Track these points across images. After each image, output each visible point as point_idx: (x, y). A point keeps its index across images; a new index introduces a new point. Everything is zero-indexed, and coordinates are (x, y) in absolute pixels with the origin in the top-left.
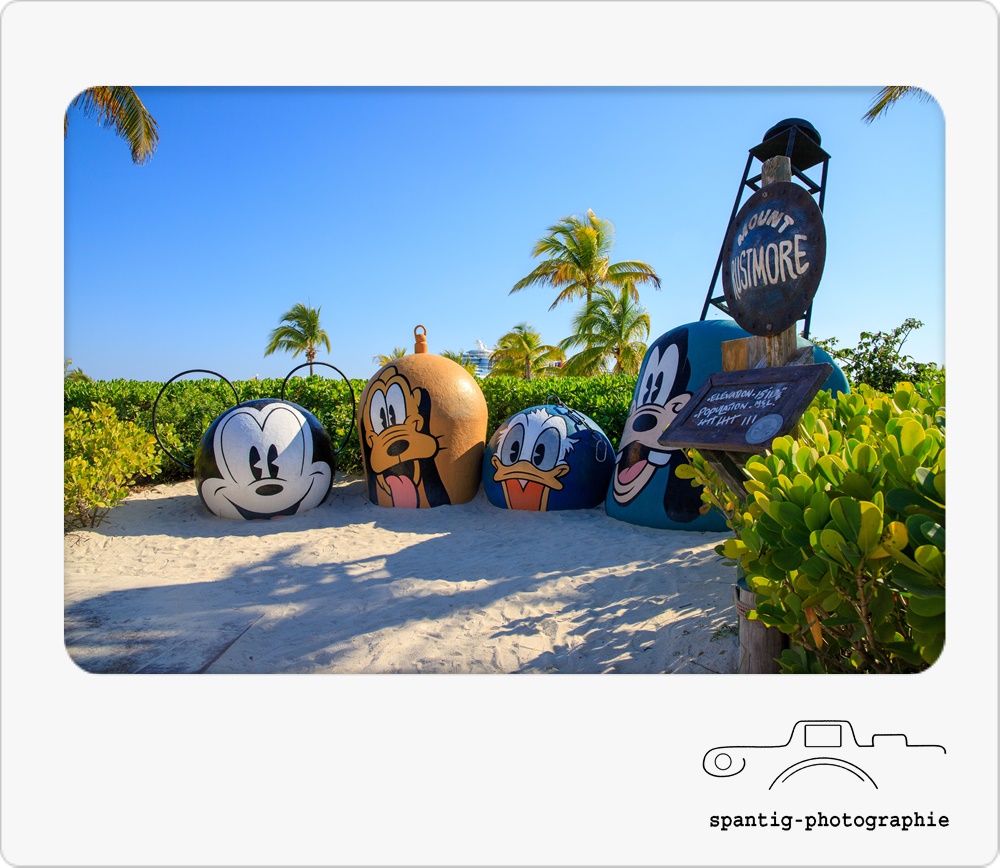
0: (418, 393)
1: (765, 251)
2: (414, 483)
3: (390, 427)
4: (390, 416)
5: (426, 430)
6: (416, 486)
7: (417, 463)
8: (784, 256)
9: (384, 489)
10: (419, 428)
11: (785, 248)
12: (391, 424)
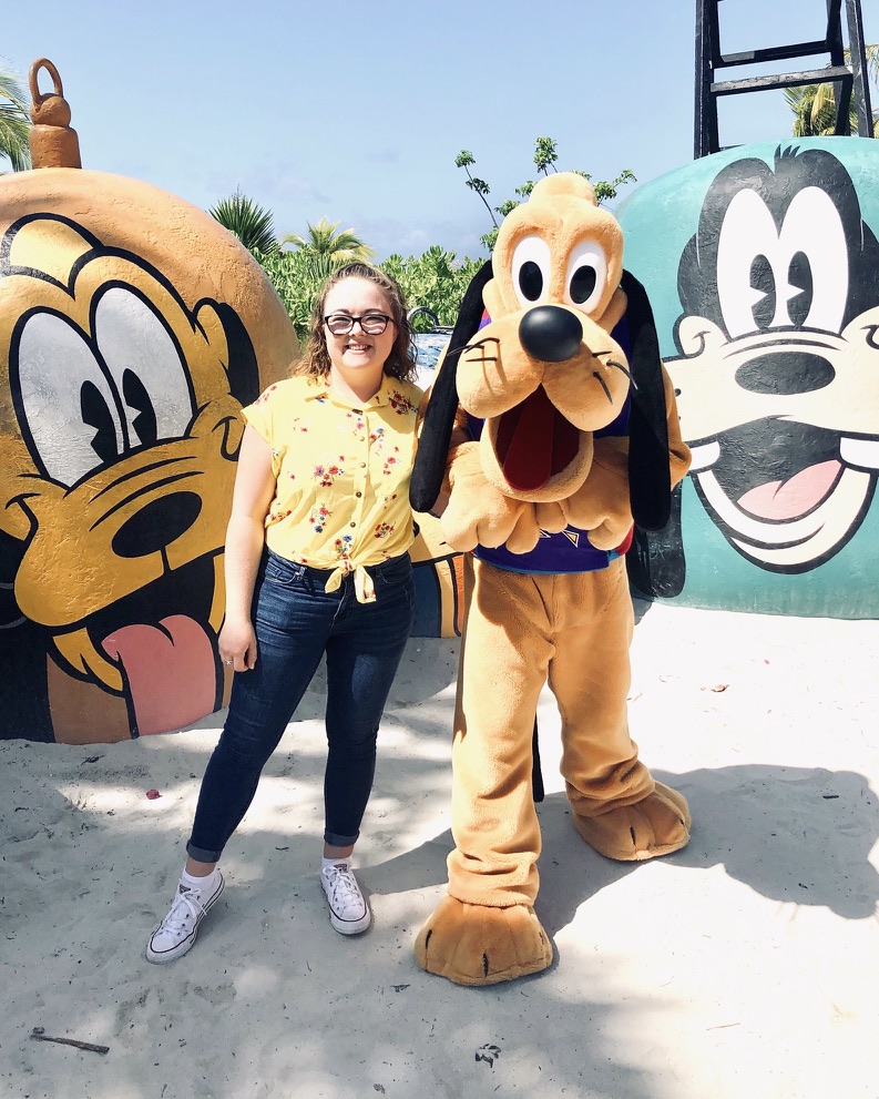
2: (211, 632)
3: (129, 452)
4: (132, 414)
6: (212, 641)
9: (91, 677)
10: (232, 444)
12: (135, 441)
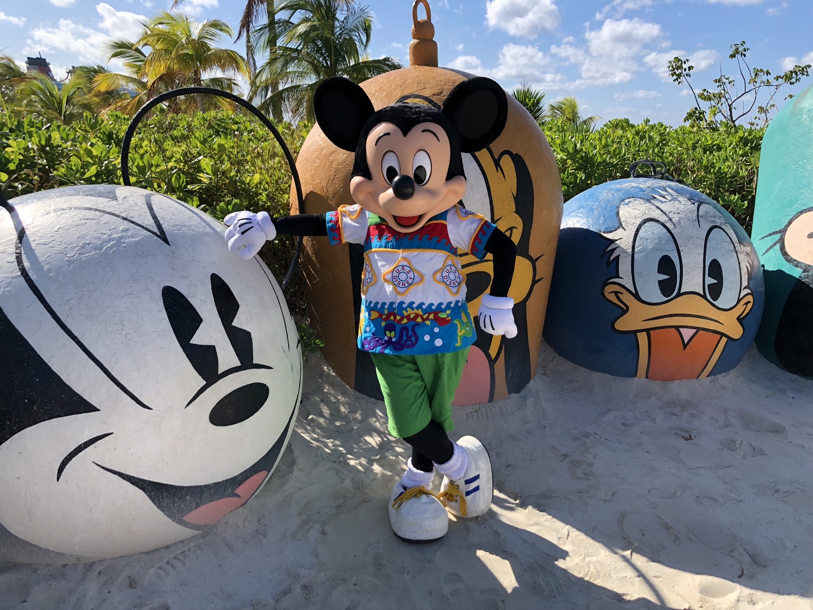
2: (489, 357)
6: (492, 363)
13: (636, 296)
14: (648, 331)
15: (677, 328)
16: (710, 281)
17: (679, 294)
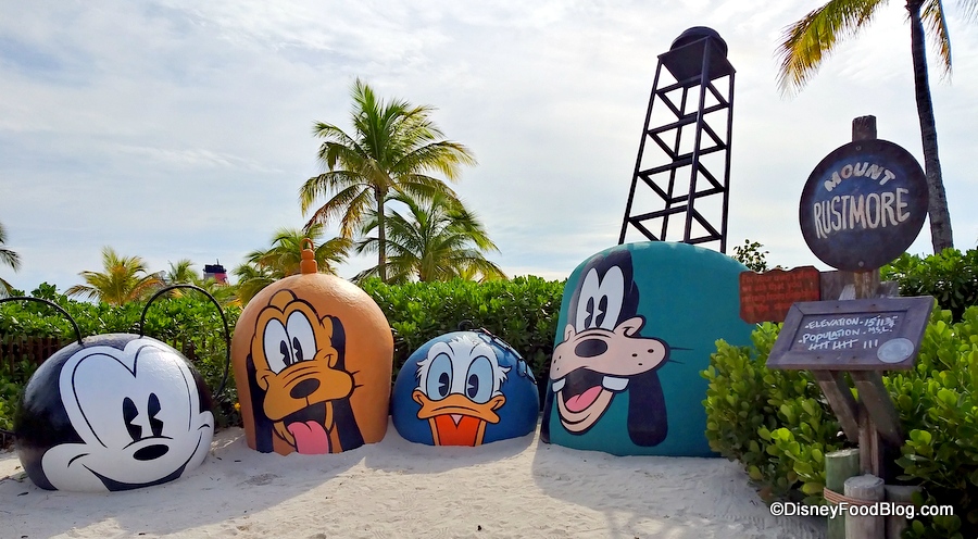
0: (327, 322)
1: (865, 200)
2: (325, 429)
3: (294, 363)
4: (295, 351)
5: (340, 366)
6: (328, 433)
7: (329, 405)
8: (886, 205)
9: (284, 439)
10: (333, 364)
11: (888, 199)
12: (296, 360)
13: (427, 396)
14: (434, 417)
15: (450, 414)
16: (469, 386)
17: (450, 394)
